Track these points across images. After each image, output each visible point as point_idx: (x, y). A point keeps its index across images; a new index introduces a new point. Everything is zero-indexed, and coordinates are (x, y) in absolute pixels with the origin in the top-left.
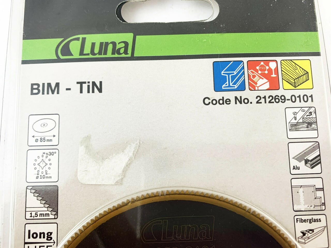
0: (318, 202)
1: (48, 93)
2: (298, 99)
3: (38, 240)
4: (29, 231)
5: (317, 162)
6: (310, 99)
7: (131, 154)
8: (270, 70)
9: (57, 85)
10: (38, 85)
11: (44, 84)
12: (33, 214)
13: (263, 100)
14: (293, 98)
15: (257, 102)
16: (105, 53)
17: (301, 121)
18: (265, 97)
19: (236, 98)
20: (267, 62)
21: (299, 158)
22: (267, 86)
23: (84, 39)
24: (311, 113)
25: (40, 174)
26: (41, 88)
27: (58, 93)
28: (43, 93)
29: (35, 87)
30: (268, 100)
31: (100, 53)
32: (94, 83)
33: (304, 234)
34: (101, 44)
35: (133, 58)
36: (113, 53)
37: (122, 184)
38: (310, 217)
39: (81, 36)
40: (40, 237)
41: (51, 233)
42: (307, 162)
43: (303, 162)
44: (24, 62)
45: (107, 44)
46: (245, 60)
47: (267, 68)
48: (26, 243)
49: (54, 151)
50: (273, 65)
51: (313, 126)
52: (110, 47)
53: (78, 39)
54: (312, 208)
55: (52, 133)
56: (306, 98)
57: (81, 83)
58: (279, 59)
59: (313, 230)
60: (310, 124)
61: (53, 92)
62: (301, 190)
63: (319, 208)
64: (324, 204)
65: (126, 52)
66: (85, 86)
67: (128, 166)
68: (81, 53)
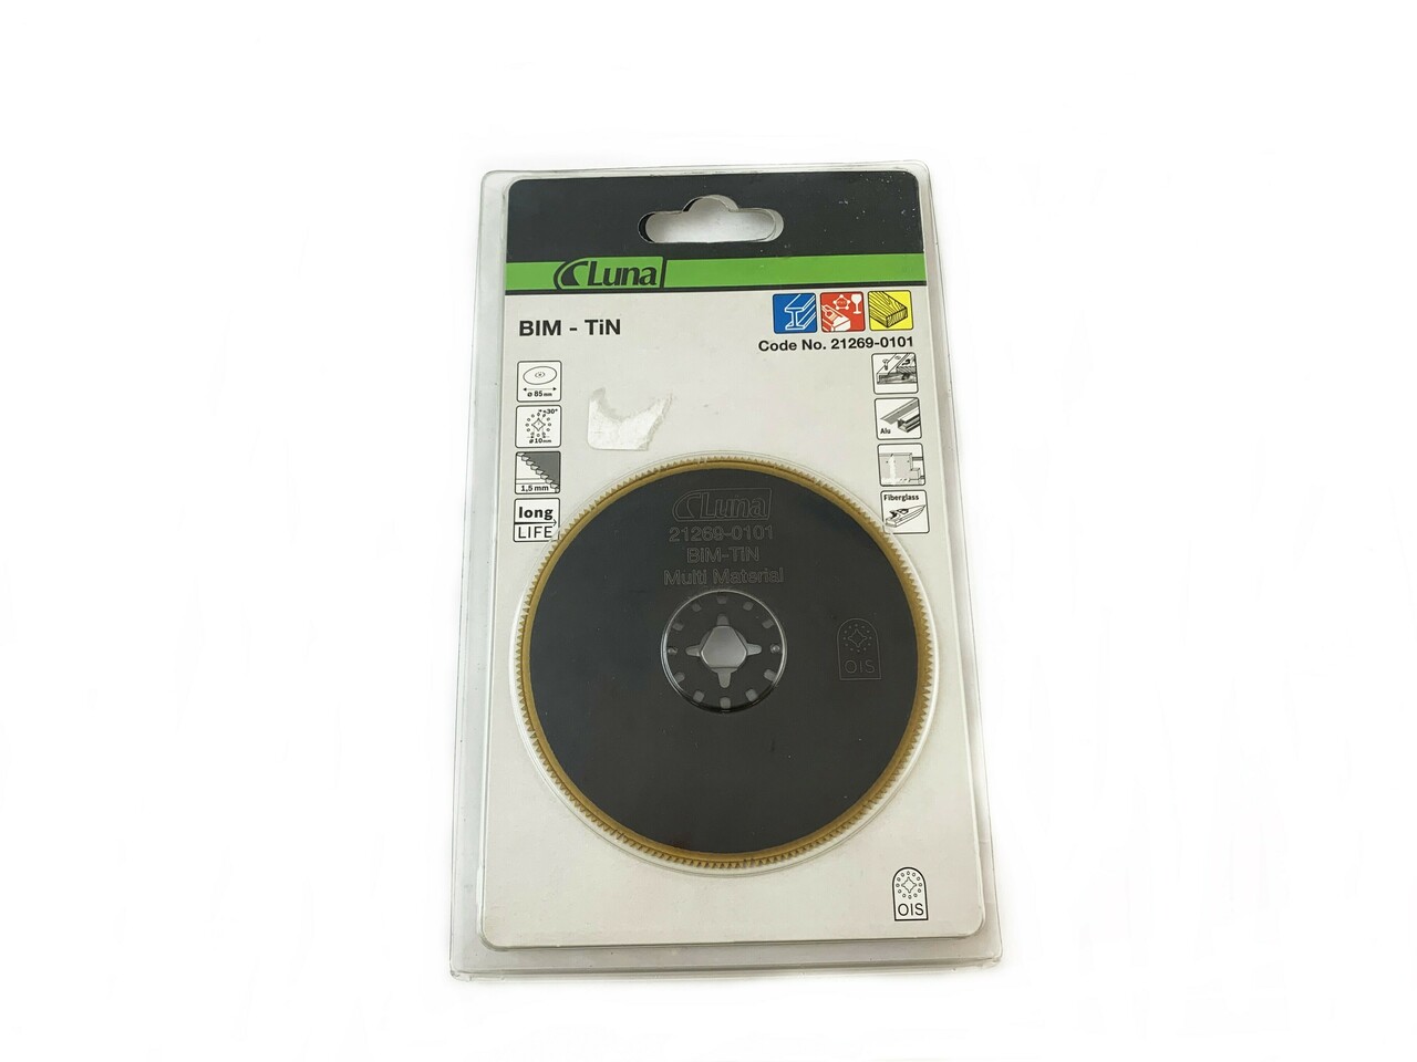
0: (915, 475)
1: (545, 334)
2: (891, 343)
3: (533, 519)
4: (521, 508)
5: (915, 423)
6: (908, 342)
7: (660, 413)
8: (852, 304)
9: (558, 323)
10: (531, 323)
11: (538, 322)
12: (526, 487)
13: (841, 345)
14: (884, 341)
15: (833, 347)
16: (624, 283)
17: (894, 371)
18: (844, 341)
19: (804, 342)
20: (848, 295)
21: (890, 419)
22: (848, 326)
23: (594, 265)
24: (908, 360)
25: (535, 437)
26: (534, 327)
27: (559, 334)
28: (538, 334)
29: (527, 325)
30: (848, 344)
31: (617, 283)
32: (609, 322)
33: (895, 515)
34: (619, 270)
35: (662, 289)
36: (635, 283)
37: (647, 449)
38: (904, 494)
39: (590, 260)
40: (536, 516)
41: (551, 511)
42: (900, 423)
43: (896, 423)
44: (508, 293)
45: (626, 271)
46: (818, 292)
47: (849, 302)
48: (515, 523)
49: (555, 408)
50: (856, 299)
51: (911, 377)
52: (631, 275)
53: (585, 263)
54: (906, 482)
55: (551, 385)
56: (902, 342)
57: (591, 322)
58: (865, 290)
59: (907, 510)
60: (907, 375)
61: (552, 333)
62: (892, 459)
63: (916, 482)
64: (924, 477)
65: (652, 282)
66: (596, 326)
67: (656, 427)
68: (591, 282)
